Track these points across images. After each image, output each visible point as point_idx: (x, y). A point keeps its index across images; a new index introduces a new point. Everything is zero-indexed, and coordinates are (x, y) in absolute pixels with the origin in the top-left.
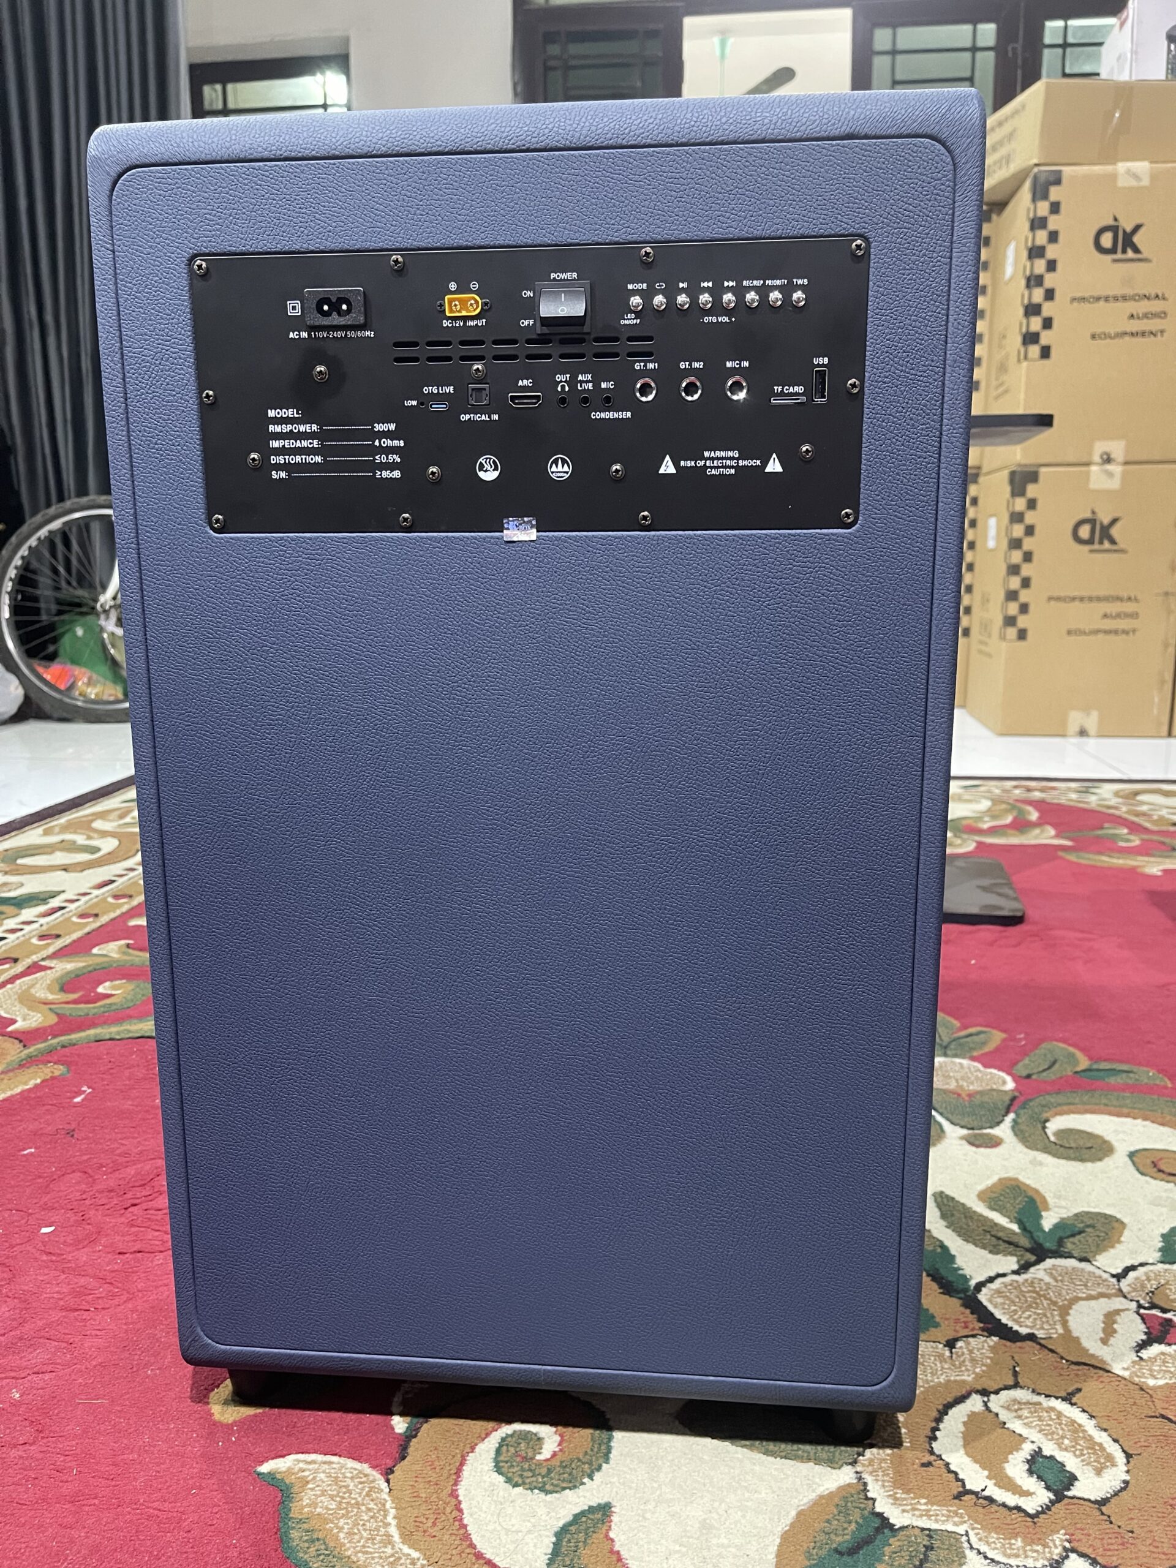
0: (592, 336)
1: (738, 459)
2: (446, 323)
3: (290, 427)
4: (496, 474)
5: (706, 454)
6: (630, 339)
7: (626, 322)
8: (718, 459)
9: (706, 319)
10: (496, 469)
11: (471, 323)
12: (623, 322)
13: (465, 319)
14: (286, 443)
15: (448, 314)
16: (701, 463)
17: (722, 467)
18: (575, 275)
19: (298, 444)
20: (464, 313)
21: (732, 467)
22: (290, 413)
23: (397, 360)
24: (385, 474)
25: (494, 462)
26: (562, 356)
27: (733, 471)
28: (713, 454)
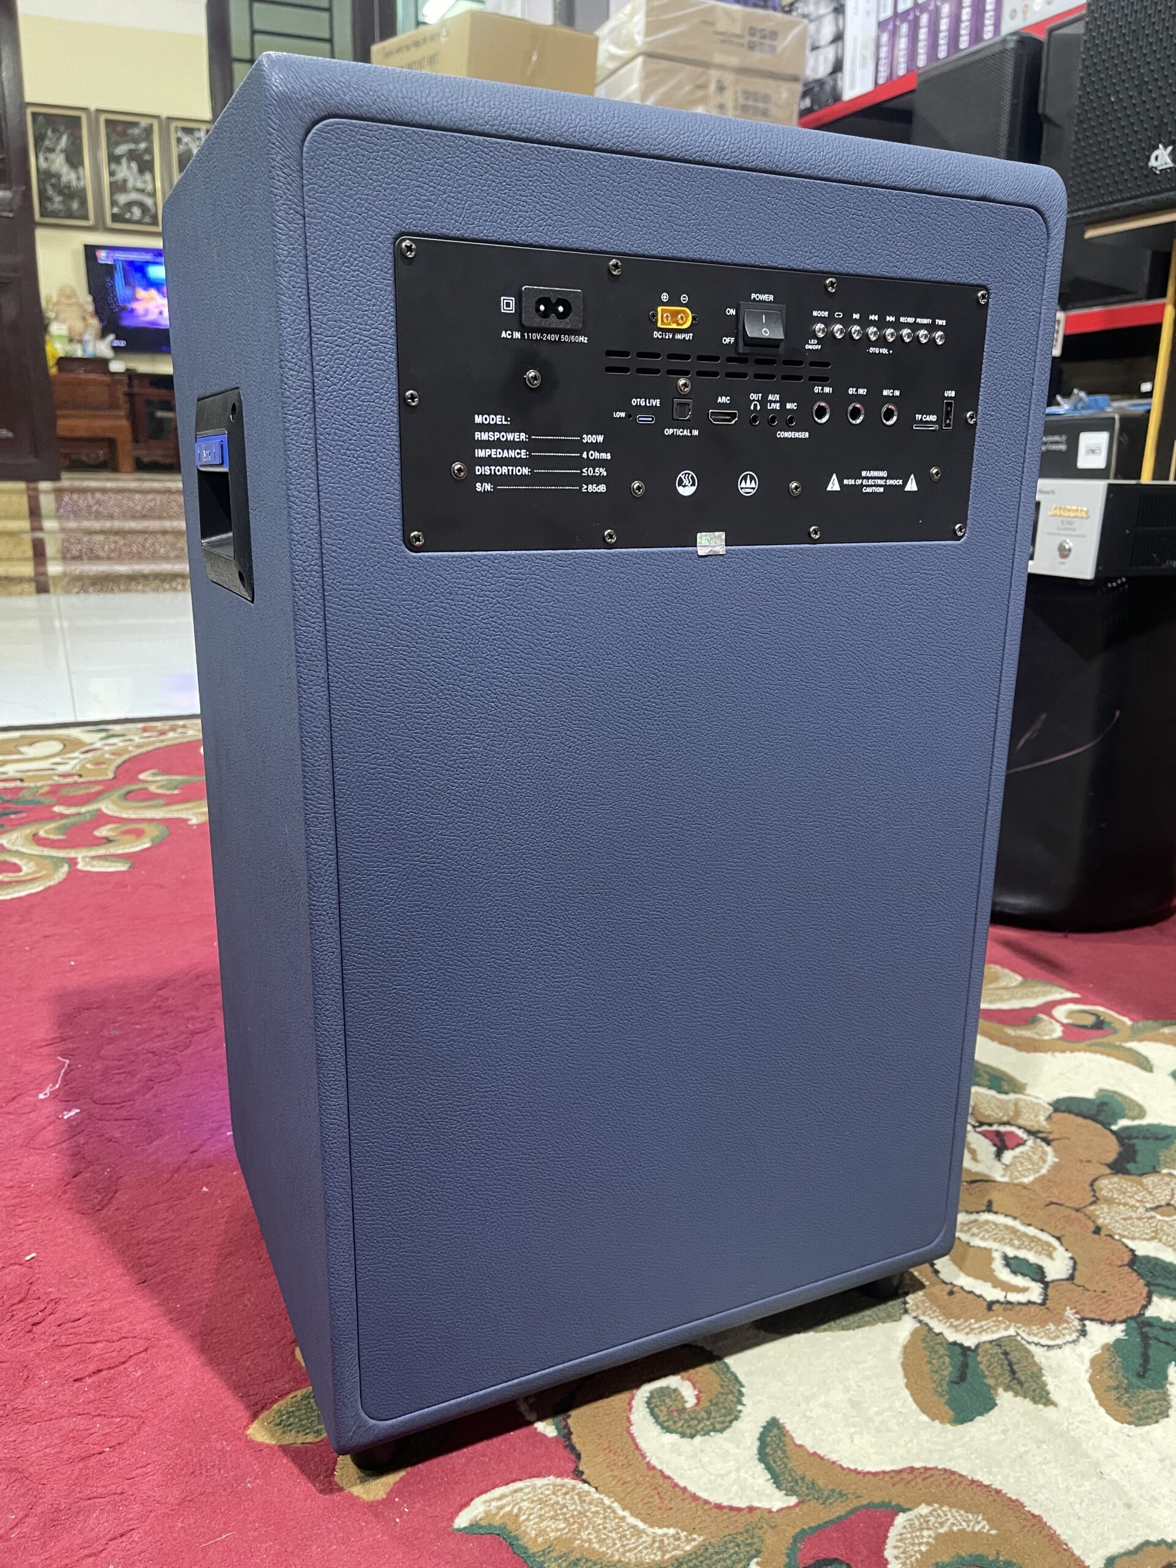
0: (783, 359)
1: (886, 478)
2: (656, 335)
3: (497, 435)
4: (694, 489)
5: (864, 473)
6: (812, 364)
7: (810, 347)
8: (872, 478)
9: (872, 350)
10: (693, 484)
11: (679, 336)
12: (808, 347)
13: (675, 331)
14: (494, 453)
15: (659, 325)
16: (859, 482)
17: (874, 486)
18: (771, 298)
19: (505, 454)
20: (674, 326)
21: (880, 486)
22: (499, 419)
23: (609, 369)
24: (592, 488)
25: (692, 477)
26: (757, 376)
27: (881, 490)
28: (868, 475)
